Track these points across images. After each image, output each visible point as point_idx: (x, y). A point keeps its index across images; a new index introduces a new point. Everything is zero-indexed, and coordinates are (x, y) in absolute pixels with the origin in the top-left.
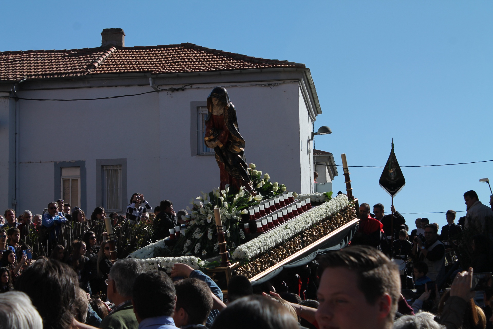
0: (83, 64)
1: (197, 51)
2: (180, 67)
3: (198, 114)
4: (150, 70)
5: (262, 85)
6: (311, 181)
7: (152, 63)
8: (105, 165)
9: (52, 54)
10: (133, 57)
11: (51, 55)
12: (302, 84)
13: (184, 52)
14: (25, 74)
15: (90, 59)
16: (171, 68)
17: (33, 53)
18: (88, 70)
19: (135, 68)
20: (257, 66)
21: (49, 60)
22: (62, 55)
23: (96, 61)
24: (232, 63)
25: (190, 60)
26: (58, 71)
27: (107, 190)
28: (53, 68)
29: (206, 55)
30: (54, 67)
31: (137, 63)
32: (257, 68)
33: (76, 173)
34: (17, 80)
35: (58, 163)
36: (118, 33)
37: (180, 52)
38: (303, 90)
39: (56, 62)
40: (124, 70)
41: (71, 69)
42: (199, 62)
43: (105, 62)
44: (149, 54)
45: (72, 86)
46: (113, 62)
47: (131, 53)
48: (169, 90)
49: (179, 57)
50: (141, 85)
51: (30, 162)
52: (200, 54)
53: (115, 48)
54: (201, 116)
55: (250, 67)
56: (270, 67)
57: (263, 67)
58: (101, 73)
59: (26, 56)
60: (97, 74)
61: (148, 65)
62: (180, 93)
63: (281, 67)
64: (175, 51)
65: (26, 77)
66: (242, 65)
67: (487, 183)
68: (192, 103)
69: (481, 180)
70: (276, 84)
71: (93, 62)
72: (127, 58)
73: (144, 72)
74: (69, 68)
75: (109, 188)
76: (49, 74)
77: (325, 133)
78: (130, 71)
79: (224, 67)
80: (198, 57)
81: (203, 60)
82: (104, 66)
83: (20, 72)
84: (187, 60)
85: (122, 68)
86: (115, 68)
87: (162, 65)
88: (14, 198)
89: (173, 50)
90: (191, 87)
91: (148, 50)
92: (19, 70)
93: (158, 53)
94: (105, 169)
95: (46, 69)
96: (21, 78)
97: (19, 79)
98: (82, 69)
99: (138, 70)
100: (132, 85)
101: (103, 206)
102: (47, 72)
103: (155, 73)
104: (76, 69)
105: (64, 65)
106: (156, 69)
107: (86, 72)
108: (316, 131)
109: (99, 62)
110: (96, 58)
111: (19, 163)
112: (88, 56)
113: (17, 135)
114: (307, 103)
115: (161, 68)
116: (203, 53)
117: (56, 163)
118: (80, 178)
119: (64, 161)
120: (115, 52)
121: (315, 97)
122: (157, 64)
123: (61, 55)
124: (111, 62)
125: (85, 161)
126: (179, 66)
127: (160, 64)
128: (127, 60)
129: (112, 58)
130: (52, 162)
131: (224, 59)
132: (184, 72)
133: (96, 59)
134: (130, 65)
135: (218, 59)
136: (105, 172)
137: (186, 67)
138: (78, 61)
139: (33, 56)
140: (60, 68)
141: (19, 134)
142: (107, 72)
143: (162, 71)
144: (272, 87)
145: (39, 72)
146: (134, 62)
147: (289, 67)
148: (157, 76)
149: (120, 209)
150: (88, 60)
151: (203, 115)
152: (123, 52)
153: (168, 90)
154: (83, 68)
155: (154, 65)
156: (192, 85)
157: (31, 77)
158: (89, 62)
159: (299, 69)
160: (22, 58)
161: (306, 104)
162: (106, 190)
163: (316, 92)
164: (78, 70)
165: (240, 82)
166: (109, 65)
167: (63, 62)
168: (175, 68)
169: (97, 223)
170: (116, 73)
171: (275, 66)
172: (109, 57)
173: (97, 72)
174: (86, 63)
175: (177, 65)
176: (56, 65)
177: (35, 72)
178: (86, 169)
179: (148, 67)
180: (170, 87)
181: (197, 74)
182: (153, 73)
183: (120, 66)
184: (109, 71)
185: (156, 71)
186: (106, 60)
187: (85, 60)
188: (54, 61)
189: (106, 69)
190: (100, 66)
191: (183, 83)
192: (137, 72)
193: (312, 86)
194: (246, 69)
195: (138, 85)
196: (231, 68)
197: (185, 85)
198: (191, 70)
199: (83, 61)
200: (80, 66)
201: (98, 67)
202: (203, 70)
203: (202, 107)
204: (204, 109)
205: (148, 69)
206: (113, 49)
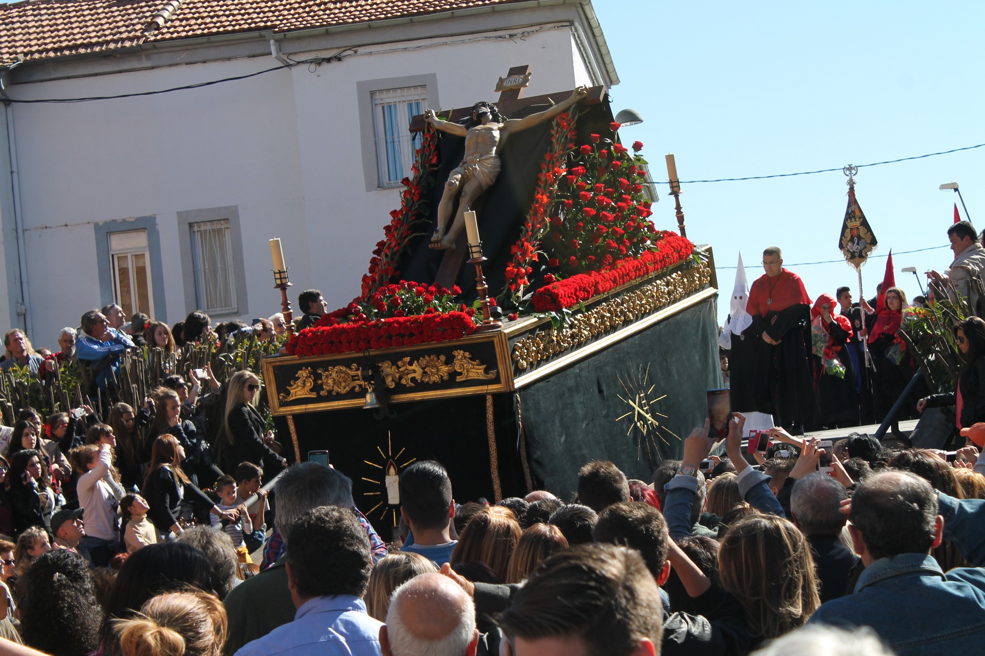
2: (331, 14)
3: (374, 105)
4: (269, 24)
5: (496, 38)
7: (273, 9)
8: (196, 223)
9: (69, 5)
11: (68, 7)
12: (576, 31)
14: (19, 50)
15: (148, 11)
16: (312, 17)
17: (31, 7)
18: (146, 33)
19: (239, 22)
20: (483, 1)
21: (64, 19)
22: (89, 5)
23: (161, 13)
26: (70, 41)
27: (205, 272)
28: (74, 34)
30: (75, 31)
31: (243, 11)
32: (484, 4)
33: (139, 241)
34: (5, 64)
35: (101, 224)
38: (579, 42)
39: (80, 22)
40: (218, 28)
41: (111, 34)
43: (178, 15)
45: (116, 69)
46: (194, 14)
48: (311, 62)
50: (254, 56)
51: (46, 227)
54: (379, 109)
55: (470, 4)
57: (497, 1)
58: (171, 39)
59: (17, 14)
60: (163, 40)
61: (266, 15)
62: (335, 65)
65: (21, 57)
66: (453, 1)
67: (955, 191)
68: (360, 84)
69: (944, 187)
70: (526, 34)
71: (154, 17)
72: (221, 3)
73: (258, 29)
74: (107, 32)
75: (207, 267)
76: (67, 48)
77: (628, 123)
78: (230, 28)
79: (417, 6)
82: (177, 23)
83: (10, 48)
85: (213, 25)
86: (200, 25)
87: (292, 12)
88: (20, 300)
90: (356, 52)
92: (7, 44)
94: (196, 229)
95: (59, 36)
96: (11, 59)
97: (7, 62)
98: (133, 33)
99: (246, 26)
100: (236, 58)
101: (198, 303)
102: (64, 44)
103: (281, 31)
104: (121, 33)
105: (96, 26)
106: (281, 20)
107: (142, 37)
109: (166, 14)
110: (160, 7)
111: (24, 231)
112: (143, 4)
113: (15, 175)
114: (589, 67)
115: (292, 18)
117: (97, 226)
118: (148, 252)
119: (113, 220)
121: (604, 51)
122: (284, 10)
123: (87, 7)
124: (189, 13)
125: (155, 217)
126: (327, 12)
127: (289, 10)
128: (221, 6)
129: (191, 6)
130: (89, 223)
132: (338, 24)
133: (158, 10)
134: (228, 16)
136: (198, 236)
137: (342, 12)
138: (123, 16)
139: (31, 12)
140: (89, 32)
141: (18, 173)
142: (184, 34)
143: (295, 25)
144: (518, 40)
145: (46, 44)
146: (236, 9)
148: (285, 35)
149: (233, 307)
150: (144, 12)
151: (383, 107)
153: (309, 62)
154: (136, 31)
155: (277, 13)
156: (357, 48)
157: (32, 55)
158: (146, 17)
159: (568, 1)
160: (10, 17)
161: (587, 67)
162: (202, 270)
163: (606, 43)
164: (124, 36)
165: (452, 36)
166: (187, 19)
167: (94, 20)
168: (319, 16)
169: (194, 347)
170: (202, 35)
172: (184, 3)
174: (140, 19)
175: (324, 10)
176: (81, 28)
177: (40, 45)
178: (158, 232)
179: (265, 19)
180: (313, 56)
181: (365, 25)
182: (277, 30)
183: (208, 20)
184: (187, 32)
185: (283, 25)
186: (178, 9)
187: (138, 14)
188: (75, 19)
189: (181, 29)
190: (169, 24)
191: (338, 46)
192: (243, 30)
193: (596, 31)
194: (462, 7)
195: (249, 57)
196: (432, 9)
197: (343, 49)
198: (353, 19)
199: (133, 16)
200: (127, 26)
201: (164, 25)
202: (376, 16)
203: (381, 91)
204: (384, 95)
205: (265, 22)
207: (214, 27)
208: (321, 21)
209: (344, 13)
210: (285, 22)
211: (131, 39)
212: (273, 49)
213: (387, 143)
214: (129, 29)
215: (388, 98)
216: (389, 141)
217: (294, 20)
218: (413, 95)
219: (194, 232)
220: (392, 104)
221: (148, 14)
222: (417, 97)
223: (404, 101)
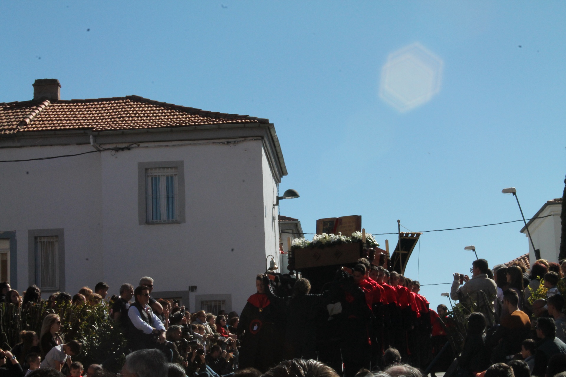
0: (13, 120)
1: (145, 105)
2: (126, 123)
3: (147, 176)
4: (90, 126)
5: (219, 143)
6: (276, 252)
7: (93, 118)
8: (39, 237)
10: (71, 112)
12: (265, 142)
13: (130, 106)
15: (21, 115)
16: (115, 124)
18: (19, 127)
19: (73, 124)
20: (213, 121)
23: (28, 116)
24: (186, 118)
25: (137, 115)
27: (42, 265)
29: (154, 109)
31: (75, 118)
32: (214, 124)
33: (5, 245)
36: (53, 84)
37: (125, 105)
38: (266, 149)
40: (61, 127)
42: (147, 117)
43: (38, 118)
44: (89, 108)
46: (47, 118)
47: (69, 107)
49: (124, 111)
50: (80, 144)
52: (148, 107)
53: (49, 102)
54: (150, 179)
55: (215, 122)
56: (229, 123)
57: (221, 122)
58: (33, 131)
60: (28, 131)
61: (89, 121)
62: (126, 152)
63: (242, 123)
64: (119, 104)
66: (196, 121)
67: (473, 251)
68: (140, 165)
69: (467, 248)
70: (236, 142)
71: (24, 118)
72: (63, 113)
73: (83, 129)
75: (43, 263)
77: (291, 197)
78: (68, 127)
79: (175, 122)
80: (146, 112)
81: (151, 115)
82: (37, 122)
84: (134, 115)
85: (58, 125)
86: (50, 124)
87: (104, 120)
89: (117, 103)
90: (139, 145)
91: (88, 104)
93: (100, 107)
94: (38, 240)
98: (11, 126)
99: (77, 127)
100: (70, 144)
101: (36, 283)
103: (97, 130)
106: (97, 125)
107: (16, 129)
108: (281, 195)
109: (31, 117)
110: (28, 113)
112: (19, 110)
115: (103, 124)
116: (151, 107)
118: (9, 252)
120: (50, 106)
121: (280, 156)
122: (99, 119)
124: (45, 117)
125: (15, 232)
126: (124, 122)
127: (102, 119)
128: (64, 115)
129: (46, 113)
131: (175, 113)
133: (27, 115)
135: (169, 114)
136: (39, 245)
137: (132, 123)
138: (6, 116)
142: (40, 129)
143: (105, 128)
144: (232, 145)
146: (71, 117)
147: (251, 122)
148: (99, 133)
150: (18, 115)
151: (152, 178)
152: (59, 106)
153: (112, 150)
154: (13, 125)
155: (95, 121)
156: (140, 144)
158: (20, 118)
159: (261, 125)
161: (270, 164)
162: (40, 264)
163: (281, 151)
164: (6, 127)
165: (194, 140)
166: (43, 121)
168: (119, 124)
169: (32, 305)
170: (51, 130)
171: (234, 121)
172: (42, 112)
174: (16, 119)
175: (122, 121)
178: (16, 241)
179: (88, 124)
180: (114, 146)
181: (145, 131)
182: (95, 130)
183: (55, 122)
184: (43, 128)
185: (98, 128)
186: (39, 115)
187: (15, 116)
189: (39, 126)
190: (33, 122)
191: (129, 142)
192: (75, 129)
193: (276, 143)
194: (201, 125)
195: (77, 144)
196: (184, 124)
197: (131, 143)
198: (138, 127)
199: (12, 117)
200: (8, 122)
201: (29, 123)
202: (151, 126)
203: (151, 169)
204: (153, 171)
205: (88, 125)
206: (47, 103)
208: (120, 127)
209: (134, 123)
210: (99, 126)
211: (10, 130)
212: (91, 141)
213: (153, 198)
214: (9, 124)
215: (155, 173)
216: (154, 197)
217: (105, 125)
218: (170, 172)
219: (37, 242)
220: (158, 176)
222: (172, 174)
223: (164, 175)
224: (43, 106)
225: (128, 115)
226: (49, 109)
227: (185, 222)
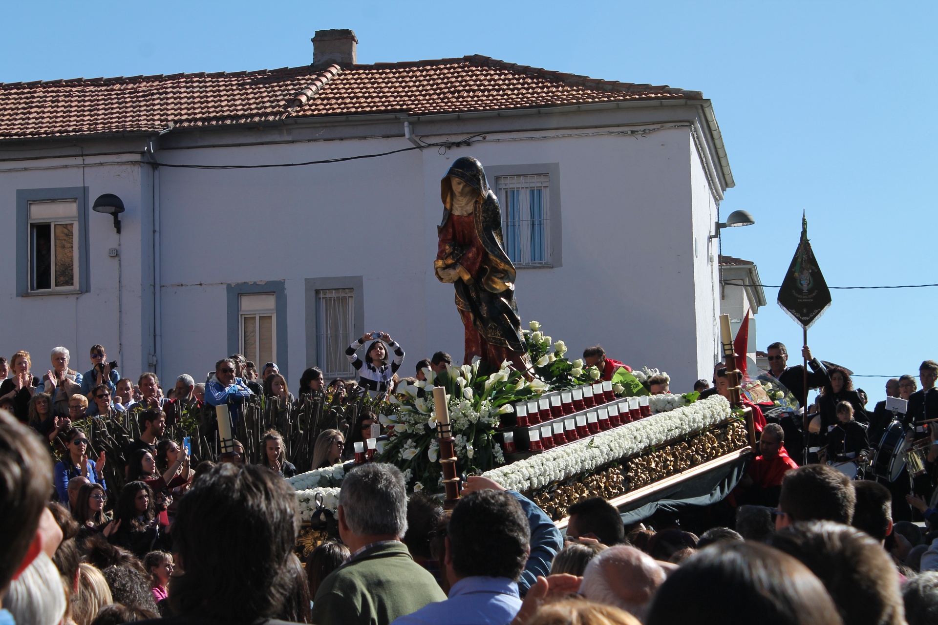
0: (279, 98)
1: (495, 71)
2: (463, 101)
4: (405, 107)
5: (619, 133)
6: (714, 316)
7: (410, 94)
8: (321, 290)
9: (220, 80)
10: (373, 83)
11: (219, 82)
12: (696, 131)
13: (470, 73)
14: (170, 118)
15: (292, 89)
16: (446, 103)
17: (185, 79)
18: (289, 109)
19: (377, 104)
20: (609, 97)
21: (214, 92)
22: (239, 81)
23: (304, 91)
24: (562, 92)
25: (482, 88)
26: (231, 111)
27: (327, 337)
28: (222, 107)
29: (511, 77)
30: (223, 104)
31: (381, 94)
32: (610, 101)
33: (267, 304)
34: (156, 130)
35: (233, 286)
36: (345, 37)
37: (462, 71)
38: (697, 142)
39: (229, 96)
40: (357, 108)
41: (256, 108)
42: (498, 90)
43: (320, 94)
44: (403, 77)
45: (259, 141)
46: (335, 94)
47: (370, 76)
48: (442, 145)
49: (460, 82)
50: (388, 137)
51: (182, 285)
52: (500, 75)
53: (338, 67)
54: (503, 194)
55: (596, 100)
56: (636, 99)
57: (621, 98)
58: (312, 115)
59: (171, 85)
60: (305, 116)
61: (402, 99)
62: (463, 150)
63: (657, 98)
64: (452, 71)
65: (171, 124)
66: (580, 96)
70: (647, 131)
71: (297, 94)
72: (362, 86)
73: (394, 111)
74: (253, 106)
75: (329, 333)
76: (215, 118)
77: (741, 224)
78: (368, 109)
79: (545, 99)
80: (497, 82)
81: (505, 87)
82: (319, 102)
83: (162, 115)
84: (476, 88)
85: (352, 105)
86: (339, 104)
87: (427, 97)
88: (153, 353)
89: (449, 69)
90: (484, 138)
91: (402, 70)
92: (159, 112)
93: (421, 76)
94: (322, 296)
95: (208, 108)
96: (162, 126)
97: (158, 128)
98: (277, 108)
99: (383, 108)
100: (371, 137)
101: (318, 365)
102: (212, 115)
103: (416, 114)
104: (266, 108)
105: (243, 100)
106: (416, 105)
107: (285, 112)
108: (724, 220)
109: (309, 93)
110: (303, 86)
111: (161, 287)
112: (289, 82)
113: (157, 234)
114: (706, 167)
115: (426, 103)
116: (506, 75)
117: (229, 286)
118: (275, 314)
119: (245, 282)
120: (340, 75)
121: (721, 154)
122: (419, 95)
123: (236, 82)
124: (330, 93)
125: (284, 282)
126: (461, 99)
127: (424, 96)
128: (362, 89)
129: (333, 86)
130: (222, 283)
131: (546, 84)
132: (469, 111)
133: (302, 89)
134: (367, 98)
135: (534, 86)
136: (323, 303)
137: (474, 101)
138: (269, 92)
139: (184, 84)
140: (236, 106)
141: (160, 232)
142: (324, 112)
143: (429, 110)
144: (639, 137)
145: (195, 114)
146: (374, 92)
147: (672, 98)
148: (419, 118)
149: (351, 372)
150: (288, 90)
151: (507, 192)
152: (354, 75)
153: (440, 145)
154: (280, 106)
155: (413, 98)
156: (485, 135)
158: (290, 95)
159: (690, 102)
160: (164, 88)
161: (704, 168)
162: (325, 335)
163: (723, 146)
164: (269, 110)
165: (577, 128)
166: (328, 99)
167: (242, 95)
168: (452, 102)
169: (308, 399)
170: (341, 114)
171: (644, 96)
172: (327, 84)
173: (306, 113)
174: (285, 96)
175: (457, 98)
176: (229, 101)
177: (189, 115)
178: (286, 296)
179: (402, 103)
180: (443, 139)
181: (495, 113)
182: (412, 113)
183: (348, 101)
184: (328, 110)
185: (417, 109)
186: (321, 89)
187: (283, 91)
188: (225, 92)
189: (321, 107)
190: (311, 102)
191: (469, 132)
192: (380, 112)
193: (715, 134)
194: (588, 102)
195: (384, 137)
196: (559, 102)
197: (473, 135)
198: (483, 107)
199: (278, 93)
200: (272, 102)
201: (306, 103)
202: (505, 105)
203: (506, 177)
204: (508, 181)
205: (401, 105)
206: (335, 70)
207: (352, 107)
209: (476, 101)
210: (420, 106)
211: (275, 114)
212: (407, 130)
214: (273, 104)
215: (512, 184)
216: (509, 224)
217: (429, 105)
218: (536, 182)
219: (320, 298)
220: (515, 189)
221: (292, 92)
222: (539, 185)
223: (527, 188)
224: (329, 75)
225: (467, 88)
226: (338, 79)
227: (561, 265)
